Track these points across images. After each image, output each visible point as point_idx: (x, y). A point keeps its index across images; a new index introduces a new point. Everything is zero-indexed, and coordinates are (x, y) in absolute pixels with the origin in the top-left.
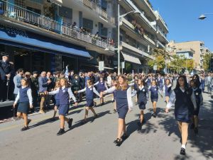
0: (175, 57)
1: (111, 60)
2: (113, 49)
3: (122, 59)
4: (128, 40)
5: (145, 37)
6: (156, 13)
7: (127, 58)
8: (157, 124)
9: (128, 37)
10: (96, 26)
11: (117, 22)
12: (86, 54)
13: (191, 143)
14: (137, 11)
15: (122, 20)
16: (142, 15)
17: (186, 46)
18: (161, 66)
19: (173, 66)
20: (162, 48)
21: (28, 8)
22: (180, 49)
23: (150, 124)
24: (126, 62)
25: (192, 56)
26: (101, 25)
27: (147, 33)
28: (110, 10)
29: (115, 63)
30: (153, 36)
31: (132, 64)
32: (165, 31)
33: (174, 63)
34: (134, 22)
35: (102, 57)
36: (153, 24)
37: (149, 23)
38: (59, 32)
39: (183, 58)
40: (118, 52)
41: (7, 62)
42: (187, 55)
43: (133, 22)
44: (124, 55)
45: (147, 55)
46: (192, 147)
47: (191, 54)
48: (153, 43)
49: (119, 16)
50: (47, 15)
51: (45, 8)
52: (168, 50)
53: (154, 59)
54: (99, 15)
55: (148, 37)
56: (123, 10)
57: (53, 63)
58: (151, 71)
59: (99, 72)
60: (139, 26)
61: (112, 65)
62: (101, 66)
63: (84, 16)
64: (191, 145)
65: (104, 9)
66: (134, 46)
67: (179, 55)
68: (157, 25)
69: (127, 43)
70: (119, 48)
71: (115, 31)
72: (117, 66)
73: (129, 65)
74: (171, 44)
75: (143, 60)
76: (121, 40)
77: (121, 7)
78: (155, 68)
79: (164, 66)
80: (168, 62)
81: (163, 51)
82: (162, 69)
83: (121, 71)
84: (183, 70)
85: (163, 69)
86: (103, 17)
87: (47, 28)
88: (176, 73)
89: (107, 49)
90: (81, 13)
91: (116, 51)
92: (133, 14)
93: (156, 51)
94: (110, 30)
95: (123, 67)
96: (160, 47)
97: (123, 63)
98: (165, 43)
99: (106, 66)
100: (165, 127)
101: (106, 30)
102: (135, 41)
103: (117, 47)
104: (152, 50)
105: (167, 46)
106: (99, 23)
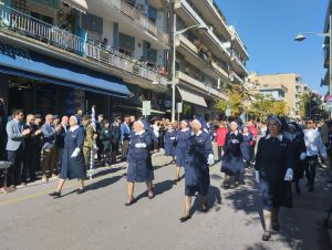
0: (257, 97)
1: (161, 99)
2: (165, 82)
3: (179, 99)
4: (187, 70)
5: (214, 65)
6: (231, 29)
7: (187, 96)
9: (188, 65)
10: (140, 46)
11: (171, 41)
12: (123, 89)
14: (203, 25)
15: (180, 38)
16: (210, 31)
17: (274, 81)
18: (237, 111)
19: (255, 110)
20: (239, 83)
21: (33, 14)
22: (266, 86)
24: (185, 103)
25: (283, 96)
26: (147, 45)
27: (216, 59)
28: (161, 22)
29: (167, 104)
30: (225, 64)
31: (194, 106)
32: (243, 58)
33: (256, 106)
35: (147, 94)
36: (225, 46)
37: (220, 44)
38: (80, 54)
39: (269, 99)
40: (173, 87)
42: (275, 95)
43: (197, 42)
44: (182, 92)
45: (215, 92)
47: (281, 92)
48: (226, 75)
49: (175, 33)
50: (63, 27)
51: (60, 15)
52: (248, 86)
53: (227, 99)
54: (145, 29)
55: (219, 65)
56: (182, 24)
57: (70, 102)
58: (222, 117)
60: (205, 49)
61: (164, 109)
62: (147, 108)
63: (121, 29)
65: (153, 20)
66: (197, 78)
67: (265, 93)
68: (231, 48)
69: (187, 73)
70: (175, 82)
72: (171, 108)
73: (189, 107)
74: (252, 77)
75: (210, 100)
76: (177, 69)
77: (179, 19)
78: (228, 113)
79: (241, 110)
80: (247, 105)
81: (240, 87)
82: (238, 115)
83: (176, 119)
85: (240, 114)
86: (149, 31)
87: (62, 47)
88: (258, 120)
89: (155, 82)
90: (116, 25)
91: (170, 86)
92: (197, 30)
93: (230, 87)
94: (160, 53)
95: (180, 110)
96: (236, 81)
97: (180, 105)
98: (243, 75)
99: (153, 108)
100: (235, 203)
101: (155, 52)
102: (198, 71)
103: (170, 80)
104: (225, 85)
105: (246, 79)
106: (144, 41)
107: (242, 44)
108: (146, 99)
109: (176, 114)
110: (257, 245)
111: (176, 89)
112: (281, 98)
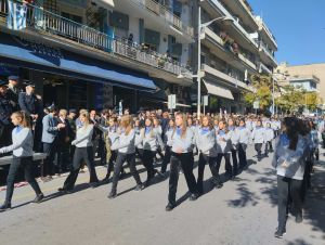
0: (287, 88)
1: (187, 93)
2: (190, 76)
3: (204, 92)
4: (213, 62)
5: (241, 57)
6: (258, 19)
7: (212, 89)
8: (258, 194)
9: (214, 57)
10: (165, 40)
11: (196, 35)
12: (149, 84)
13: (311, 224)
14: (229, 16)
15: (205, 31)
16: (236, 23)
17: (305, 72)
18: (265, 103)
19: (285, 102)
20: (267, 74)
21: (63, 14)
22: (296, 77)
23: (248, 193)
24: (211, 96)
25: (315, 87)
26: (172, 39)
27: (244, 51)
28: (186, 15)
29: (193, 97)
30: (253, 55)
31: (220, 99)
32: (272, 48)
33: (287, 98)
34: (224, 34)
35: (173, 87)
36: (253, 37)
37: (247, 35)
38: (109, 50)
39: (300, 90)
40: (199, 80)
41: (33, 95)
42: (307, 86)
43: (221, 34)
44: (208, 85)
45: (243, 85)
46: (314, 230)
47: (313, 84)
48: (254, 66)
49: (200, 26)
50: (92, 25)
51: (88, 14)
52: (277, 76)
53: (255, 91)
54: (170, 23)
55: (246, 57)
56: (206, 16)
57: (99, 97)
58: (250, 109)
59: (169, 111)
60: (231, 41)
61: (189, 101)
62: (172, 102)
63: (147, 25)
64: (312, 227)
65: (177, 14)
66: (223, 71)
67: (295, 85)
68: (259, 39)
69: (213, 66)
70: (200, 75)
71: (193, 47)
72: (196, 102)
73: (215, 100)
74: (281, 67)
75: (237, 93)
76: (202, 62)
77: (204, 11)
78: (256, 105)
79: (270, 103)
80: (275, 96)
81: (269, 78)
82: (267, 107)
83: (202, 112)
84: (301, 109)
85: (269, 107)
86: (174, 26)
87: (91, 45)
89: (180, 76)
90: (141, 21)
91: (195, 79)
92: (222, 22)
93: (258, 79)
94: (186, 47)
95: (206, 103)
96: (264, 73)
97: (206, 98)
98: (271, 66)
99: (179, 102)
100: (272, 198)
101: (180, 46)
102: (224, 63)
103: (196, 73)
104: (252, 77)
105: (275, 71)
106: (169, 36)
107: (270, 35)
108: (172, 93)
109: (202, 107)
110: (297, 241)
111: (202, 82)
112: (313, 89)
